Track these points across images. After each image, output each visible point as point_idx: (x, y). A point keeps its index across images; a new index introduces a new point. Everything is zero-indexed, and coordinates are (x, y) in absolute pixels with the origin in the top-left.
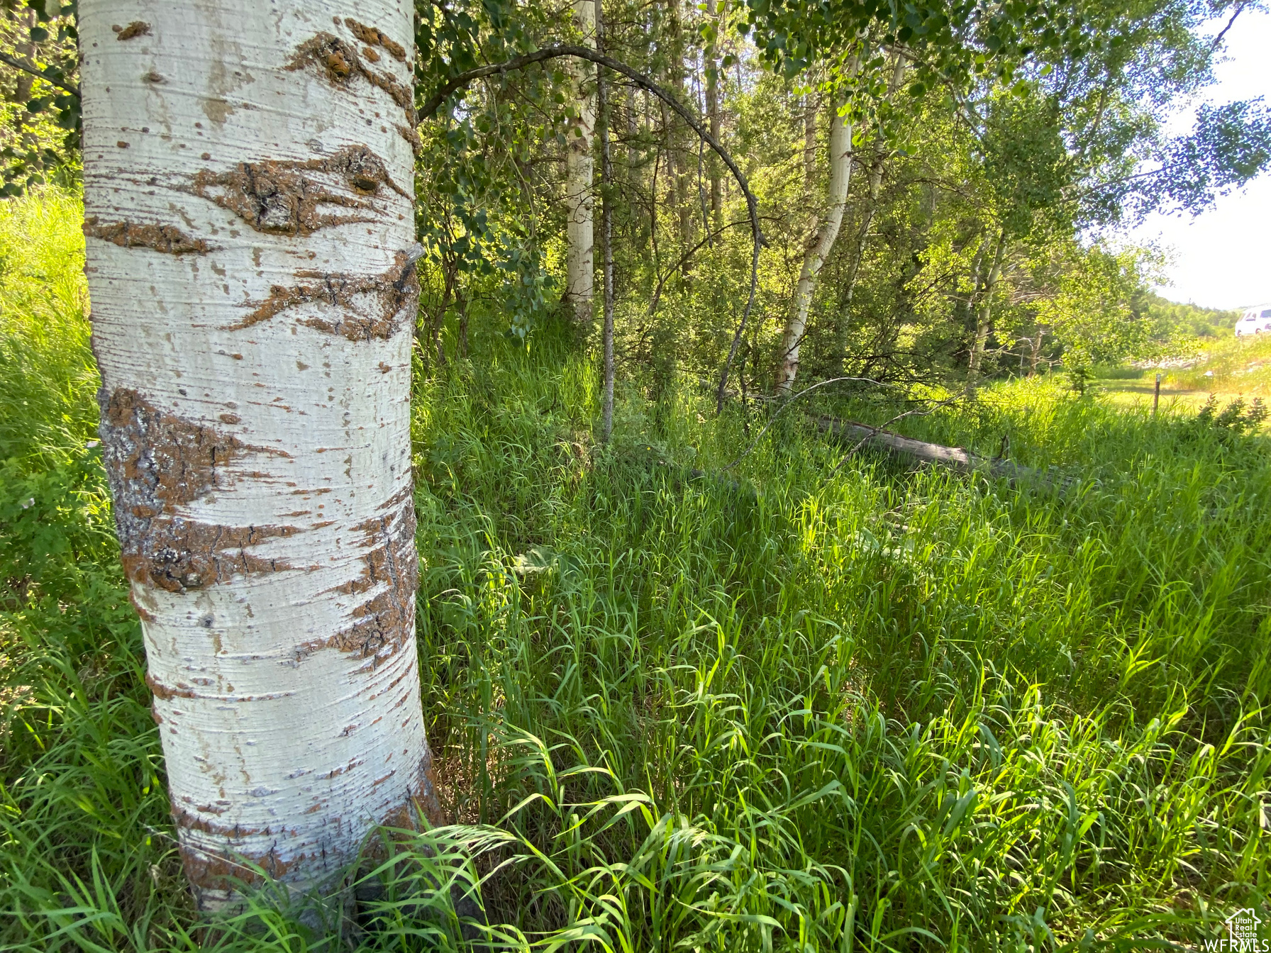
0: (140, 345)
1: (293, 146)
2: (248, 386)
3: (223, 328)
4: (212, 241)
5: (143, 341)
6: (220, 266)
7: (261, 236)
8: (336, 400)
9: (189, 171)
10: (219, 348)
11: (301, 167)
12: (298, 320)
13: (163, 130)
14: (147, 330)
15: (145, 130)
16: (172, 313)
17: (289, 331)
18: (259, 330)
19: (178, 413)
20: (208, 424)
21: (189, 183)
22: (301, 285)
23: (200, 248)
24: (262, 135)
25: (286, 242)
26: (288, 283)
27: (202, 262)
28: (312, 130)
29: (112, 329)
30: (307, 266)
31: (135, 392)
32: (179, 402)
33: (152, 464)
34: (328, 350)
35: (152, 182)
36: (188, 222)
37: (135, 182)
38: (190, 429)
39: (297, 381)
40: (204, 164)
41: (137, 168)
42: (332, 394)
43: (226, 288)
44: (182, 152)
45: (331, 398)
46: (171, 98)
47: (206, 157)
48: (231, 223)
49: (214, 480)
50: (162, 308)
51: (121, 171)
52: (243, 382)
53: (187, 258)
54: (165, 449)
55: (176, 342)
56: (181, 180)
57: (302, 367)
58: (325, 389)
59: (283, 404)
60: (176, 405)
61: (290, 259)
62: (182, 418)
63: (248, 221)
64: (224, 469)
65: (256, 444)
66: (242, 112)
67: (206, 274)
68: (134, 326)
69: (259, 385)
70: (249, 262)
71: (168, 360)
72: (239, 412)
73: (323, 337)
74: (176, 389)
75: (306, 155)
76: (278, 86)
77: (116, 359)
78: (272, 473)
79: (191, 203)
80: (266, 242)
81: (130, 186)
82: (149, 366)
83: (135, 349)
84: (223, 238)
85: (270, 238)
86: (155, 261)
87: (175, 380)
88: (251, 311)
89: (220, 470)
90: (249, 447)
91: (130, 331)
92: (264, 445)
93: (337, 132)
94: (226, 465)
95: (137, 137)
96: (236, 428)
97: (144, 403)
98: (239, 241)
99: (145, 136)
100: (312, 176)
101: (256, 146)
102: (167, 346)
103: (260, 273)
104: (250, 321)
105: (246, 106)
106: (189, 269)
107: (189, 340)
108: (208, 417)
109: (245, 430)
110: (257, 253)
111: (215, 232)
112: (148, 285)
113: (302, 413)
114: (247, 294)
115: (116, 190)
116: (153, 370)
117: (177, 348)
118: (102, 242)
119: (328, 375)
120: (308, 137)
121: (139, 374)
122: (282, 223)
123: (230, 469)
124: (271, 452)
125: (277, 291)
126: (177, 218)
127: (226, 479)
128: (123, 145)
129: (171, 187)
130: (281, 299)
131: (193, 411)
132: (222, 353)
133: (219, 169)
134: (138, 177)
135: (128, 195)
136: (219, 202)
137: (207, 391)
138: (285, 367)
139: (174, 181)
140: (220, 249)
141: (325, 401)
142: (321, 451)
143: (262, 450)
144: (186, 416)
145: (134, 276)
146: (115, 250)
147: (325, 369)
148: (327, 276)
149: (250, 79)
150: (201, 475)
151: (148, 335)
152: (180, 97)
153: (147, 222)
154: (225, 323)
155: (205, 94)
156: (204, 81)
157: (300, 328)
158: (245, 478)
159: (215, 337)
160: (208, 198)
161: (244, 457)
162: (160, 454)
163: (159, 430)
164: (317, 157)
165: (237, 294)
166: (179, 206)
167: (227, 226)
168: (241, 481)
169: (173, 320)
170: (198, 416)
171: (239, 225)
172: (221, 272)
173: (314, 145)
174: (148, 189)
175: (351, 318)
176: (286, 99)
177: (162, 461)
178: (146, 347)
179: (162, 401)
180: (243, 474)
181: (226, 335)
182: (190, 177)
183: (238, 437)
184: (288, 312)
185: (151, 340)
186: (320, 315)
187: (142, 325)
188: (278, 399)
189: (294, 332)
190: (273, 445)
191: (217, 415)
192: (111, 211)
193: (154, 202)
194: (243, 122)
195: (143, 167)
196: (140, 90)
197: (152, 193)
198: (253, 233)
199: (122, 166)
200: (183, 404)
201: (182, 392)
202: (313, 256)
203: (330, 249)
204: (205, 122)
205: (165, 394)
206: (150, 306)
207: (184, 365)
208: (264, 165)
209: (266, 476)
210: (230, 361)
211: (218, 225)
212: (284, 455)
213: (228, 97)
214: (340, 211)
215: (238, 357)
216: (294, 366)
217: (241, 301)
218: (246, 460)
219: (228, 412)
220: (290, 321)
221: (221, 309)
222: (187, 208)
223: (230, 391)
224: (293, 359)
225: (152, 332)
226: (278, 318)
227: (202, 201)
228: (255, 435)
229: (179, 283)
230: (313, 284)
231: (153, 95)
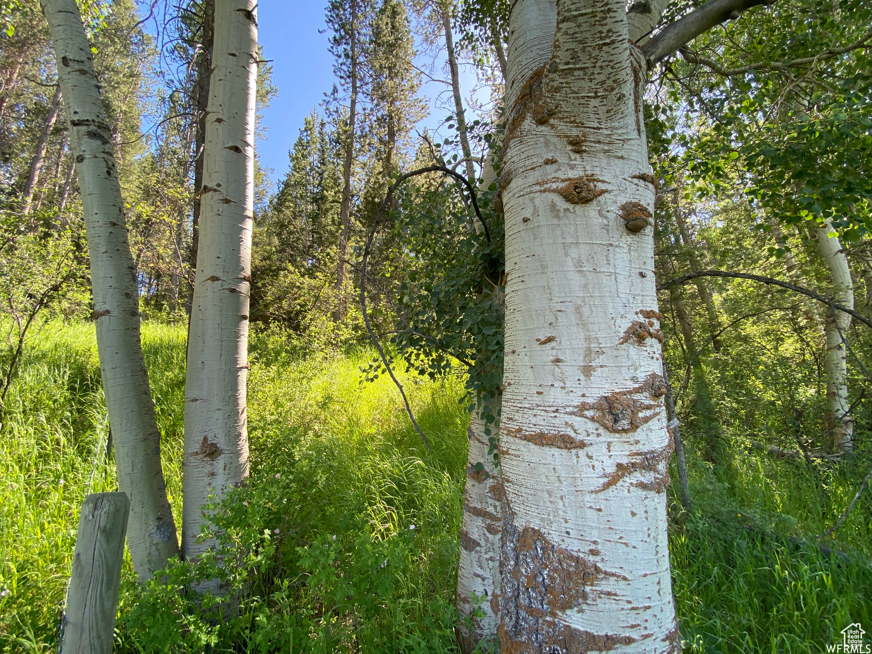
0: (545, 502)
1: (625, 382)
2: (604, 529)
3: (592, 492)
4: (587, 440)
5: (547, 499)
6: (590, 454)
7: (612, 435)
8: (651, 536)
9: (575, 404)
10: (589, 505)
11: (630, 392)
12: (631, 484)
13: (562, 385)
14: (550, 493)
15: (552, 385)
16: (565, 483)
17: (626, 491)
18: (611, 492)
19: (563, 546)
20: (582, 555)
21: (576, 410)
22: (633, 461)
23: (582, 445)
24: (609, 380)
25: (625, 437)
26: (625, 461)
27: (581, 453)
28: (632, 371)
29: (528, 491)
30: (634, 449)
31: (539, 531)
32: (565, 539)
33: (543, 580)
34: (647, 502)
35: (557, 411)
36: (575, 431)
37: (546, 411)
38: (571, 557)
39: (631, 525)
40: (582, 399)
41: (547, 404)
42: (649, 532)
43: (593, 467)
44: (571, 394)
45: (649, 535)
46: (566, 368)
47: (583, 396)
48: (597, 430)
49: (585, 596)
50: (560, 481)
51: (538, 406)
52: (602, 526)
53: (574, 451)
54: (555, 570)
55: (566, 501)
56: (571, 409)
57: (633, 514)
58: (646, 529)
59: (623, 541)
60: (563, 541)
61: (626, 446)
62: (567, 550)
63: (606, 428)
64: (590, 587)
65: (609, 570)
66: (599, 369)
67: (583, 459)
68: (542, 491)
69: (610, 528)
70: (605, 450)
71: (561, 512)
72: (599, 547)
73: (644, 493)
74: (564, 530)
75: (632, 385)
76: (616, 353)
77: (527, 508)
78: (618, 592)
79: (577, 421)
80: (614, 438)
81: (543, 413)
82: (549, 515)
83: (541, 504)
84: (593, 438)
85: (617, 435)
86: (556, 453)
87: (564, 525)
88: (606, 480)
89: (588, 589)
90: (606, 573)
91: (540, 494)
92: (613, 571)
93: (642, 369)
94: (592, 585)
95: (548, 389)
96: (598, 558)
97: (544, 538)
98: (602, 439)
99: (552, 388)
100: (636, 397)
101: (607, 386)
102: (561, 503)
103: (610, 456)
104: (606, 486)
105: (601, 366)
106: (574, 457)
107: (573, 499)
108: (582, 550)
109: (603, 560)
110: (609, 444)
111: (588, 435)
112: (552, 467)
113: (634, 547)
114: (604, 470)
115: (535, 415)
116: (551, 517)
117: (566, 505)
118: (524, 442)
119: (647, 518)
120: (631, 375)
121: (542, 520)
122: (626, 427)
123: (594, 588)
124: (618, 576)
125: (619, 466)
126: (569, 429)
127: (591, 595)
128: (539, 393)
129: (566, 413)
130: (622, 470)
131: (573, 546)
132: (591, 507)
133: (590, 401)
134: (548, 409)
135: (542, 418)
136: (592, 419)
137: (582, 533)
138: (624, 514)
139: (568, 410)
140: (591, 444)
141: (646, 538)
142: (645, 575)
143: (613, 575)
144: (568, 548)
145: (544, 462)
146: (532, 446)
147: (645, 515)
148: (646, 453)
149: (603, 353)
150: (577, 591)
151: (550, 496)
152: (570, 368)
153: (552, 432)
154: (592, 488)
155: (582, 364)
156: (582, 358)
157: (632, 488)
158: (602, 596)
159: (588, 498)
160: (586, 417)
161: (602, 579)
162: (552, 574)
163: (554, 557)
164: (637, 386)
165: (599, 470)
166: (570, 423)
167: (595, 432)
168: (600, 597)
169: (565, 488)
170: (576, 549)
171: (601, 430)
172: (591, 458)
173: (634, 379)
174: (553, 415)
175: (657, 478)
176: (619, 359)
177: (552, 578)
178: (548, 503)
179: (554, 538)
180: (602, 593)
181: (593, 496)
182: (575, 407)
183: (599, 565)
184: (626, 479)
185: (551, 499)
186: (642, 479)
187: (547, 491)
188: (621, 538)
189: (629, 491)
190: (618, 571)
191: (587, 549)
192: (531, 426)
193: (557, 422)
194: (600, 375)
195: (551, 404)
196: (551, 366)
197: (556, 417)
198: (608, 434)
199: (539, 403)
200: (567, 540)
201: (568, 533)
202: (637, 442)
203: (645, 437)
204: (582, 378)
205: (557, 533)
206: (553, 479)
207: (570, 515)
208: (613, 396)
209: (615, 595)
210: (595, 513)
211: (590, 431)
212: (625, 579)
213: (593, 364)
214: (648, 413)
215: (600, 510)
216: (629, 514)
217: (601, 474)
218: (603, 582)
219: (593, 547)
220: (627, 484)
221: (590, 480)
222: (575, 424)
223: (595, 532)
224: (628, 510)
225: (553, 494)
226: (620, 483)
227: (583, 419)
228: (609, 564)
229: (569, 466)
230: (638, 460)
231: (557, 368)
